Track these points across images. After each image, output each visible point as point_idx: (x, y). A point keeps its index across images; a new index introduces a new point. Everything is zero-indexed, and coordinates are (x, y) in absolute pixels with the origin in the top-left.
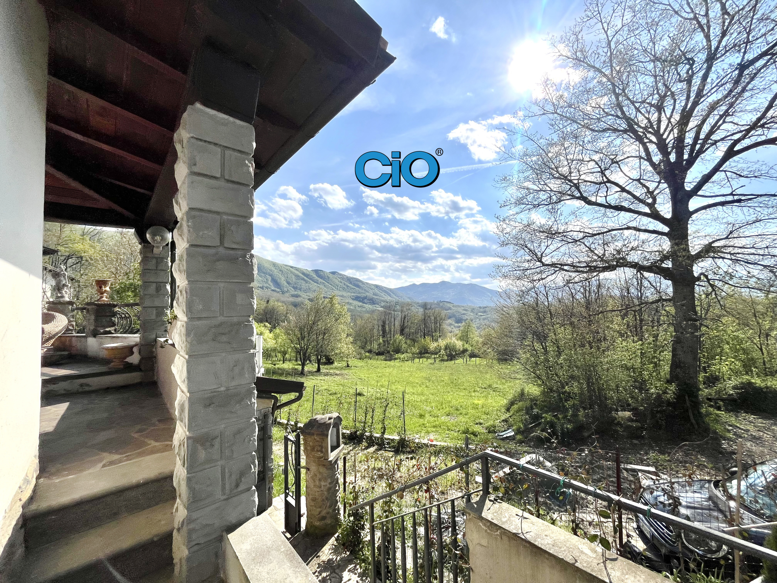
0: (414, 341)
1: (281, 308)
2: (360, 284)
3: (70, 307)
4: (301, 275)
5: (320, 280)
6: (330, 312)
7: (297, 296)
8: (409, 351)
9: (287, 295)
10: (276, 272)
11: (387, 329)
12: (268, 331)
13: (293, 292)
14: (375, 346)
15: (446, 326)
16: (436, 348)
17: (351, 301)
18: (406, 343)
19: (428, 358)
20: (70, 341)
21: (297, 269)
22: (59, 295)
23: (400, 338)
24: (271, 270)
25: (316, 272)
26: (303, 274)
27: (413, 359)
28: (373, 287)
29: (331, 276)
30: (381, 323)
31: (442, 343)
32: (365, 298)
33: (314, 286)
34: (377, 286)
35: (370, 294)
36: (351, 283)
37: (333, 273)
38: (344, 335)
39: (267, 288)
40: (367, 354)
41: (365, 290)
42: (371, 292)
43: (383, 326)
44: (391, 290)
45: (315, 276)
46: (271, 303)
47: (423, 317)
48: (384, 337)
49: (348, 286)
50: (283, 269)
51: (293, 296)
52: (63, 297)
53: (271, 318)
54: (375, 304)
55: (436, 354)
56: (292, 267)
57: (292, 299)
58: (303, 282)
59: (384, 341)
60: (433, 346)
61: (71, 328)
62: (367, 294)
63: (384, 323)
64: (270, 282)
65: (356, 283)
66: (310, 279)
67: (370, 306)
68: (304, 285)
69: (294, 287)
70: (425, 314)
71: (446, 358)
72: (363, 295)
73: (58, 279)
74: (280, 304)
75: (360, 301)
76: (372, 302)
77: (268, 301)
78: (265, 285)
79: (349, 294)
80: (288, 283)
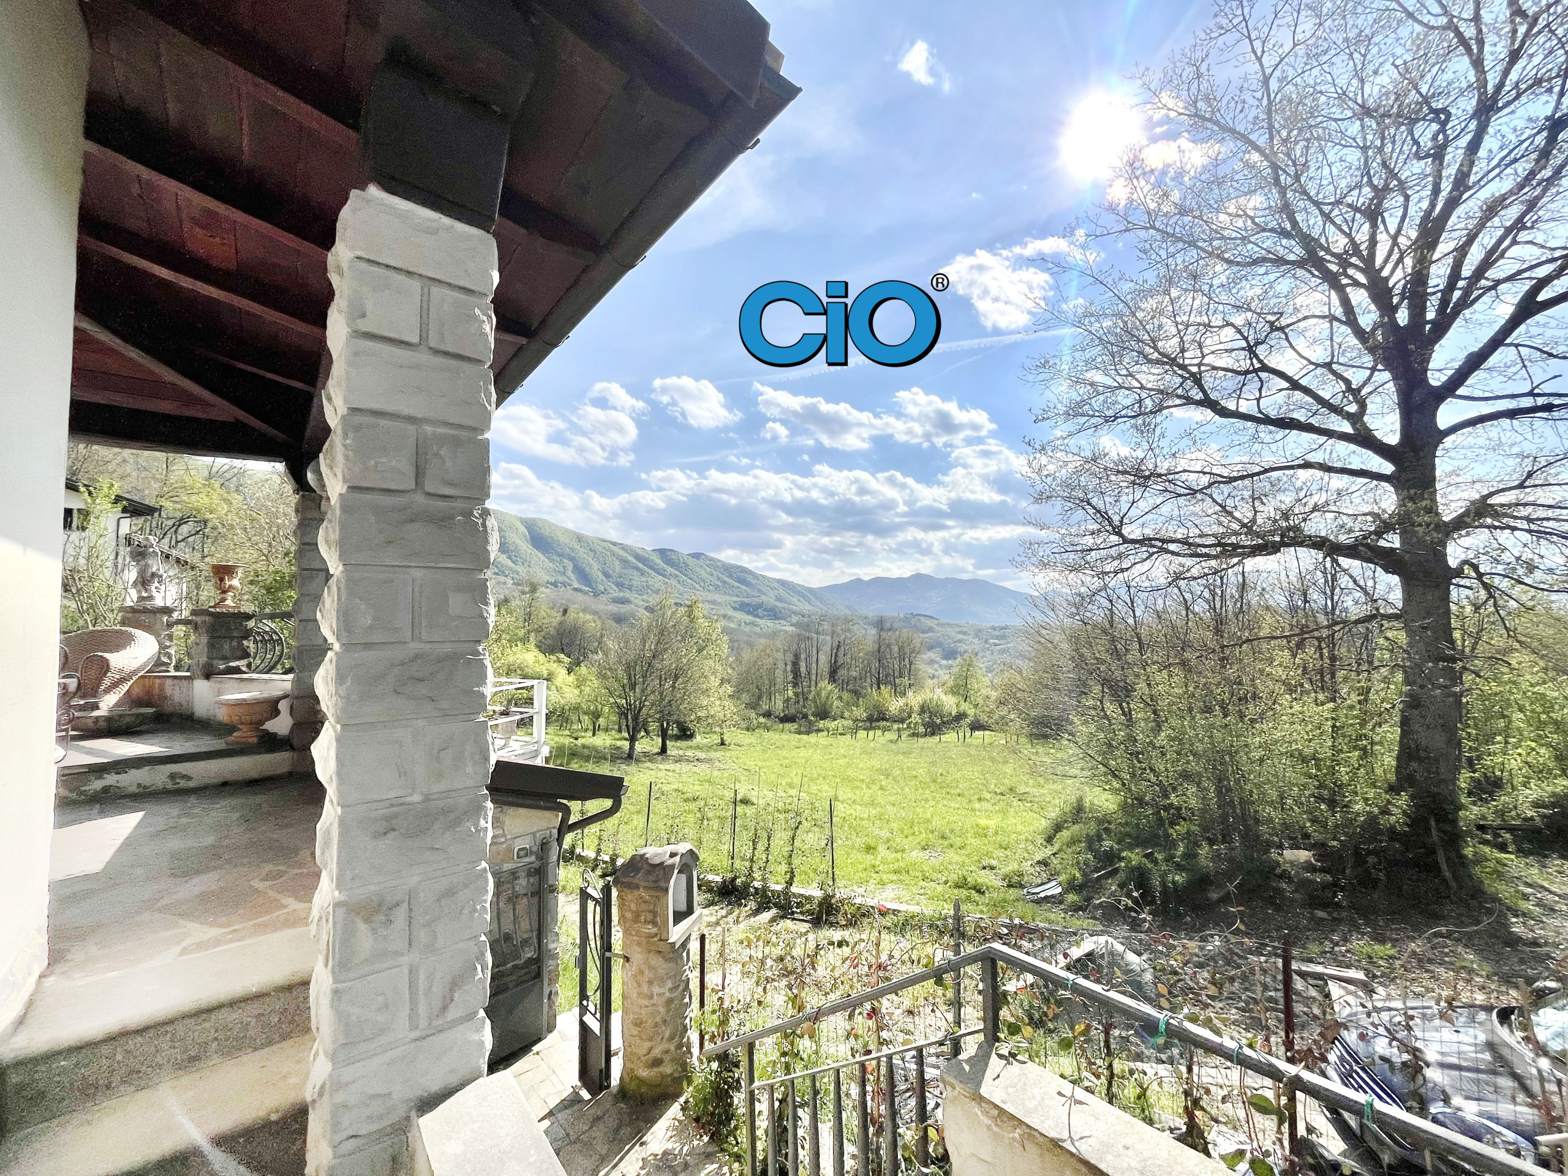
0: (856, 693)
1: (590, 623)
2: (750, 578)
3: (165, 619)
4: (631, 559)
5: (669, 569)
6: (689, 633)
7: (623, 601)
8: (846, 714)
9: (603, 598)
10: (582, 553)
11: (803, 669)
12: (564, 671)
13: (616, 593)
14: (778, 705)
15: (922, 666)
16: (902, 710)
17: (731, 612)
18: (840, 698)
19: (885, 730)
20: (162, 688)
21: (624, 548)
22: (144, 594)
23: (830, 687)
24: (573, 549)
25: (662, 552)
26: (637, 557)
27: (854, 731)
28: (776, 585)
29: (691, 562)
30: (790, 657)
31: (915, 699)
32: (760, 606)
33: (657, 581)
34: (783, 583)
35: (769, 599)
36: (731, 576)
37: (697, 556)
38: (714, 682)
39: (564, 584)
40: (762, 720)
41: (759, 591)
42: (772, 594)
43: (795, 664)
44: (811, 590)
45: (658, 561)
46: (572, 615)
47: (876, 646)
48: (795, 685)
49: (724, 582)
50: (599, 549)
51: (616, 601)
52: (151, 598)
53: (570, 645)
54: (776, 618)
55: (902, 721)
56: (614, 544)
57: (615, 608)
58: (635, 573)
59: (796, 694)
60: (895, 705)
61: (165, 660)
62: (764, 598)
63: (797, 656)
64: (570, 573)
65: (740, 576)
66: (651, 568)
67: (770, 623)
68: (637, 580)
69: (618, 584)
70: (880, 641)
71: (922, 730)
72: (755, 601)
73: (142, 563)
74: (589, 617)
75: (749, 613)
76: (774, 614)
77: (565, 611)
78: (561, 579)
79: (728, 598)
80: (607, 575)
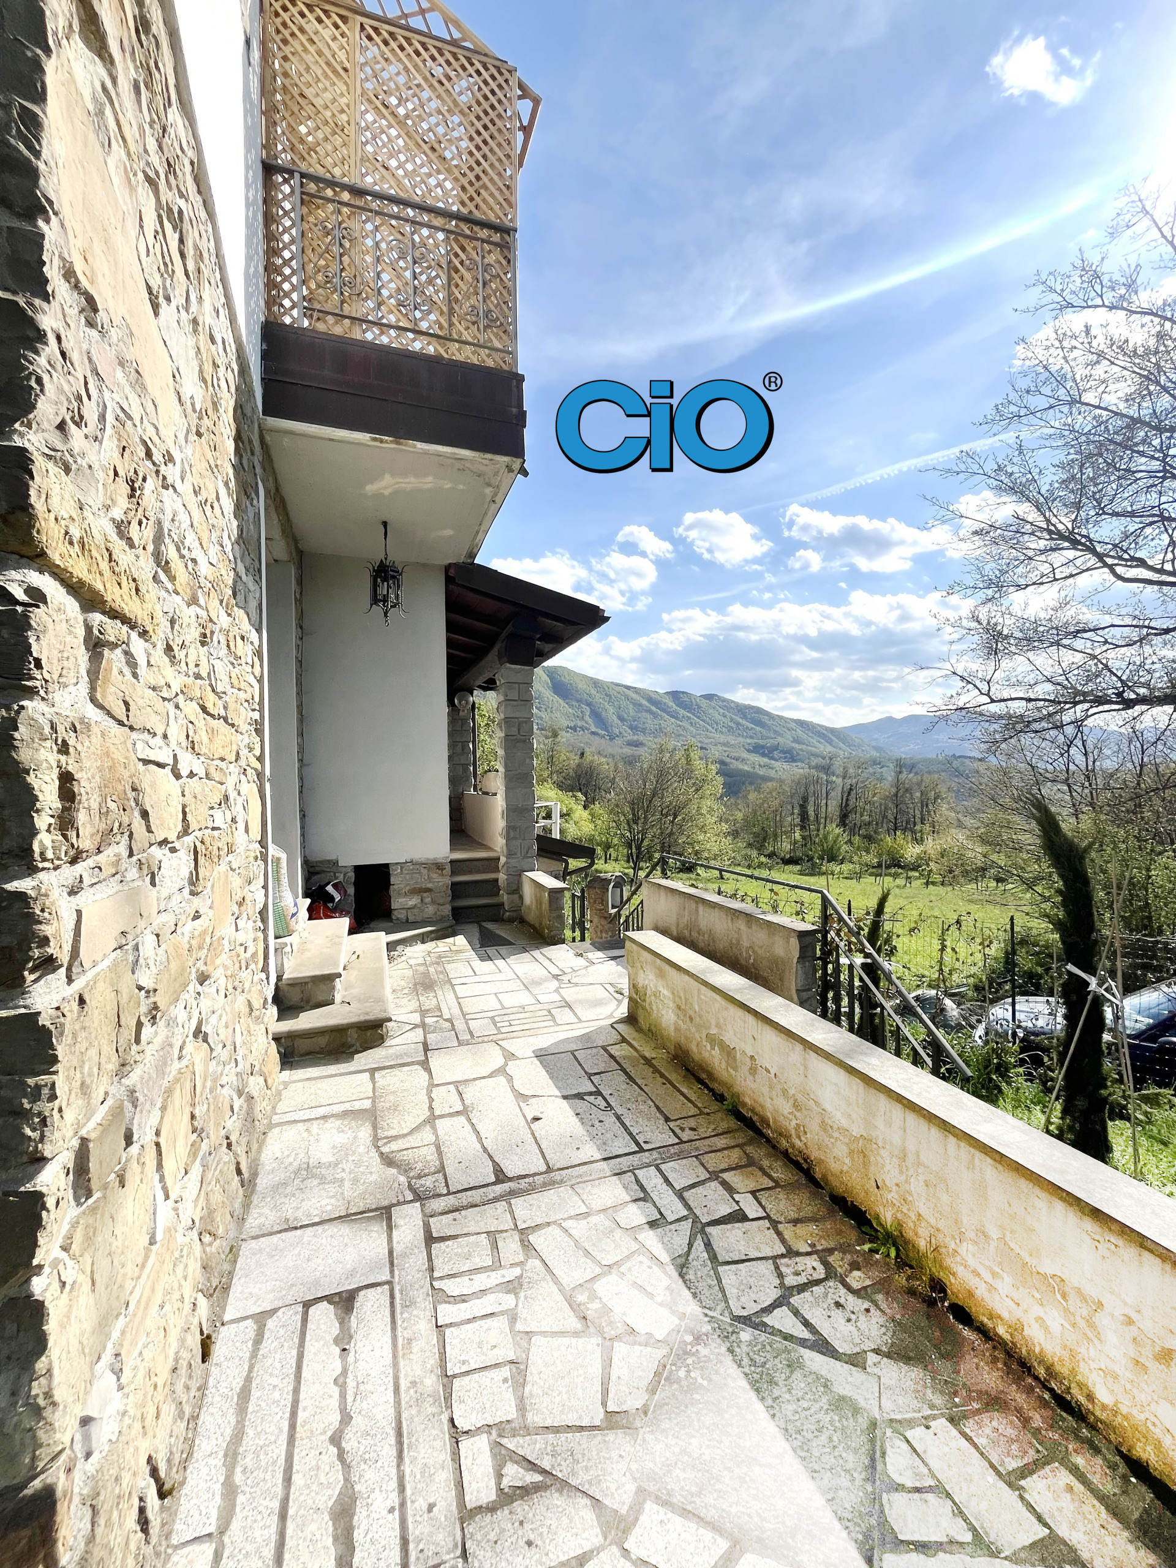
0: (869, 838)
1: (605, 765)
2: (765, 719)
4: (644, 702)
5: (682, 712)
7: (637, 744)
9: (619, 741)
10: (598, 698)
11: (811, 813)
13: (630, 736)
14: (785, 846)
17: (745, 755)
18: (850, 842)
19: (895, 876)
21: (636, 690)
23: (837, 831)
24: (590, 695)
25: (675, 695)
26: (650, 700)
27: (858, 876)
28: (793, 725)
29: (704, 703)
30: (797, 801)
31: (931, 846)
32: (776, 748)
33: (669, 723)
34: (801, 723)
35: (786, 741)
36: (745, 717)
37: (709, 697)
38: (711, 820)
39: (583, 729)
40: (763, 859)
41: (775, 732)
42: (788, 735)
43: (803, 807)
44: (833, 731)
45: (671, 704)
46: (588, 757)
47: (894, 790)
48: (803, 828)
49: (738, 724)
50: (612, 692)
51: (630, 744)
53: (587, 785)
54: (794, 761)
56: (628, 688)
57: (628, 751)
58: (648, 715)
59: (804, 838)
60: (911, 852)
62: (780, 739)
63: (805, 799)
64: (587, 718)
65: (755, 716)
66: (664, 710)
67: (786, 766)
68: (650, 723)
69: (631, 728)
70: (897, 784)
72: (770, 743)
74: (603, 760)
75: (763, 755)
76: (791, 757)
77: (582, 754)
78: (580, 723)
79: (741, 739)
80: (622, 719)
